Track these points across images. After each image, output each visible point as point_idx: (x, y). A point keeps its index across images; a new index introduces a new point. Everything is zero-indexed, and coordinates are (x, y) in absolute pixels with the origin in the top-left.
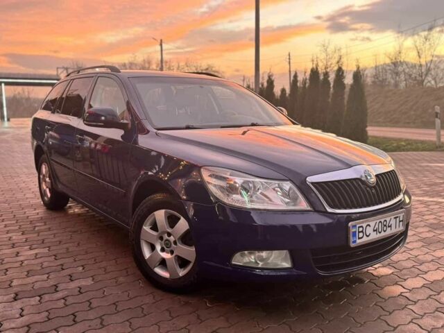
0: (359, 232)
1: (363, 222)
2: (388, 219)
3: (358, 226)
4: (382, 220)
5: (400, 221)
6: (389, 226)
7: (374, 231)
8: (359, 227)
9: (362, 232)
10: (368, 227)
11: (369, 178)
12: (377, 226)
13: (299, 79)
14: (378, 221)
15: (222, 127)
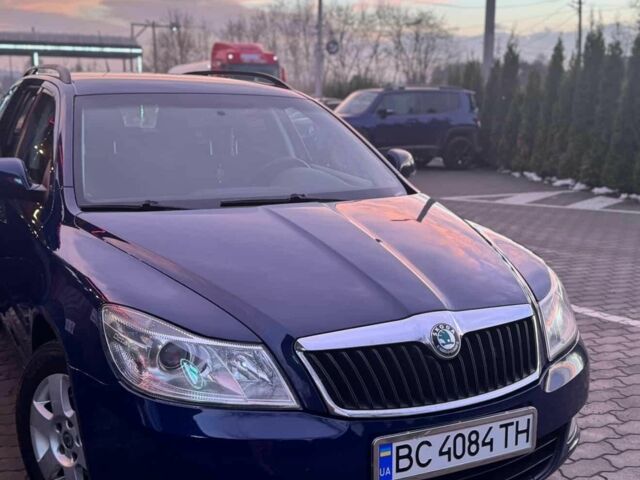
0: (399, 458)
1: (410, 437)
2: (482, 430)
3: (395, 445)
4: (466, 432)
5: (518, 432)
6: (484, 444)
7: (441, 453)
8: (398, 448)
9: (408, 456)
10: (425, 447)
11: (441, 341)
12: (450, 444)
13: (565, 53)
14: (453, 434)
15: (226, 205)
